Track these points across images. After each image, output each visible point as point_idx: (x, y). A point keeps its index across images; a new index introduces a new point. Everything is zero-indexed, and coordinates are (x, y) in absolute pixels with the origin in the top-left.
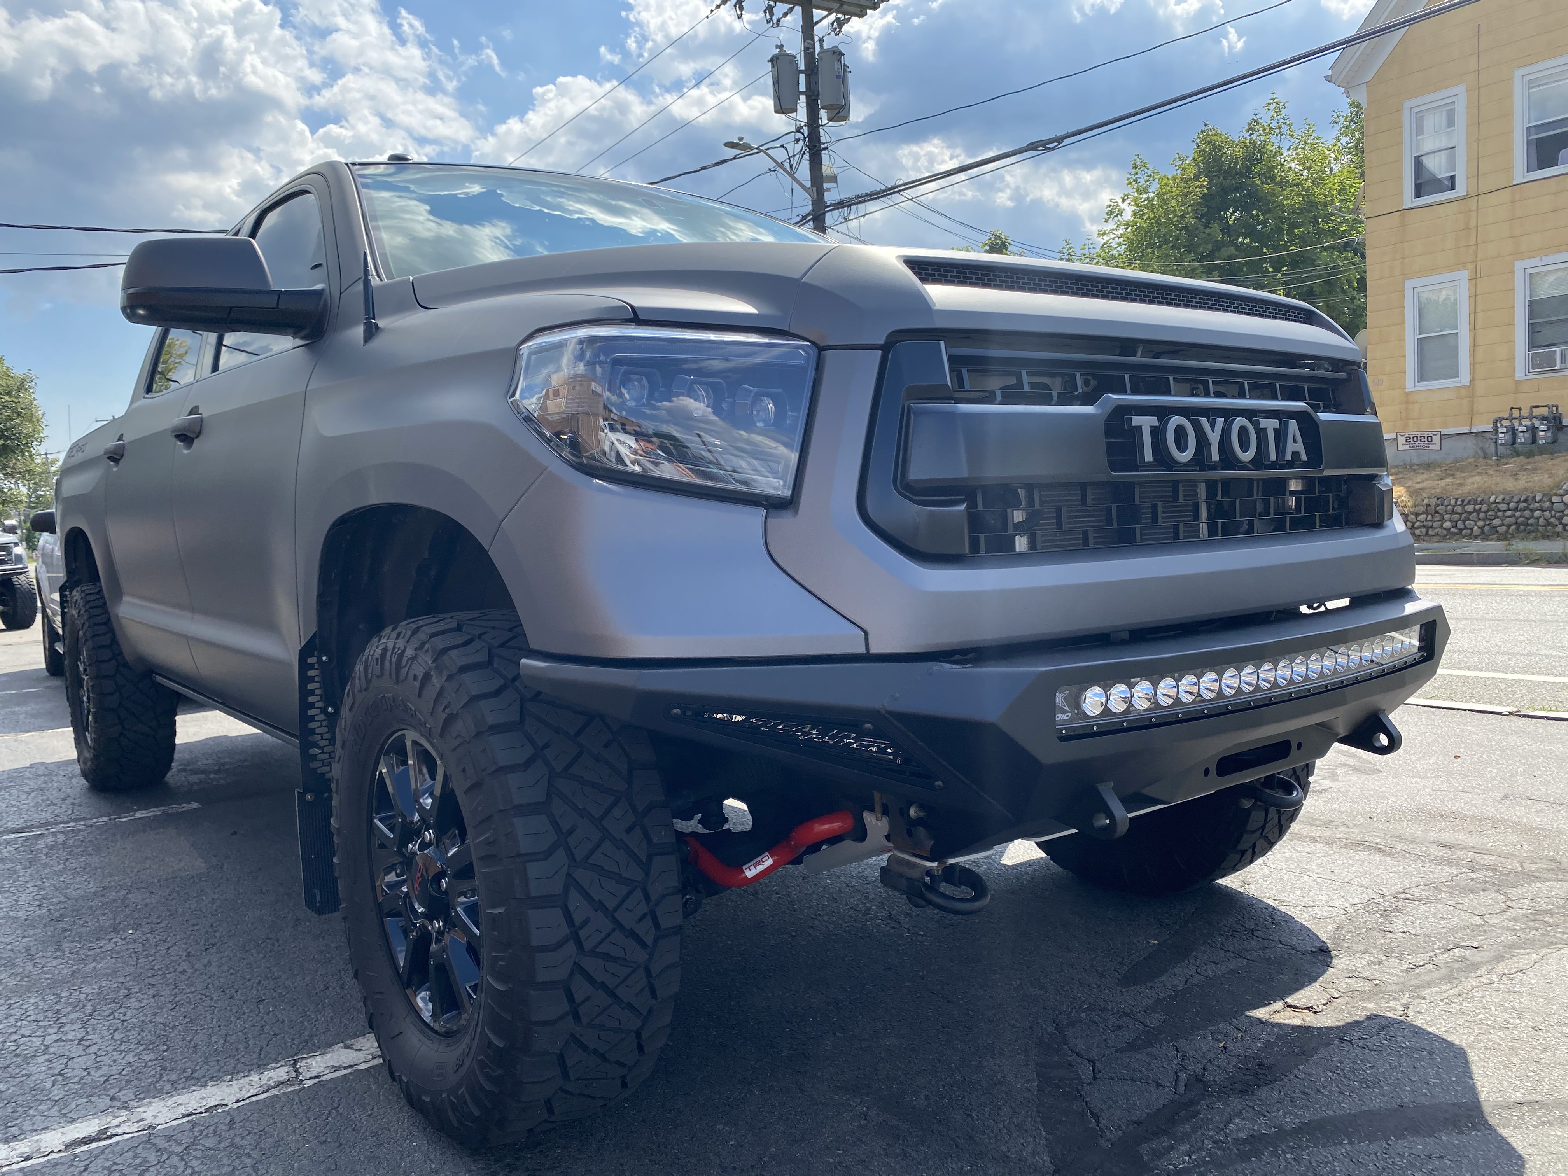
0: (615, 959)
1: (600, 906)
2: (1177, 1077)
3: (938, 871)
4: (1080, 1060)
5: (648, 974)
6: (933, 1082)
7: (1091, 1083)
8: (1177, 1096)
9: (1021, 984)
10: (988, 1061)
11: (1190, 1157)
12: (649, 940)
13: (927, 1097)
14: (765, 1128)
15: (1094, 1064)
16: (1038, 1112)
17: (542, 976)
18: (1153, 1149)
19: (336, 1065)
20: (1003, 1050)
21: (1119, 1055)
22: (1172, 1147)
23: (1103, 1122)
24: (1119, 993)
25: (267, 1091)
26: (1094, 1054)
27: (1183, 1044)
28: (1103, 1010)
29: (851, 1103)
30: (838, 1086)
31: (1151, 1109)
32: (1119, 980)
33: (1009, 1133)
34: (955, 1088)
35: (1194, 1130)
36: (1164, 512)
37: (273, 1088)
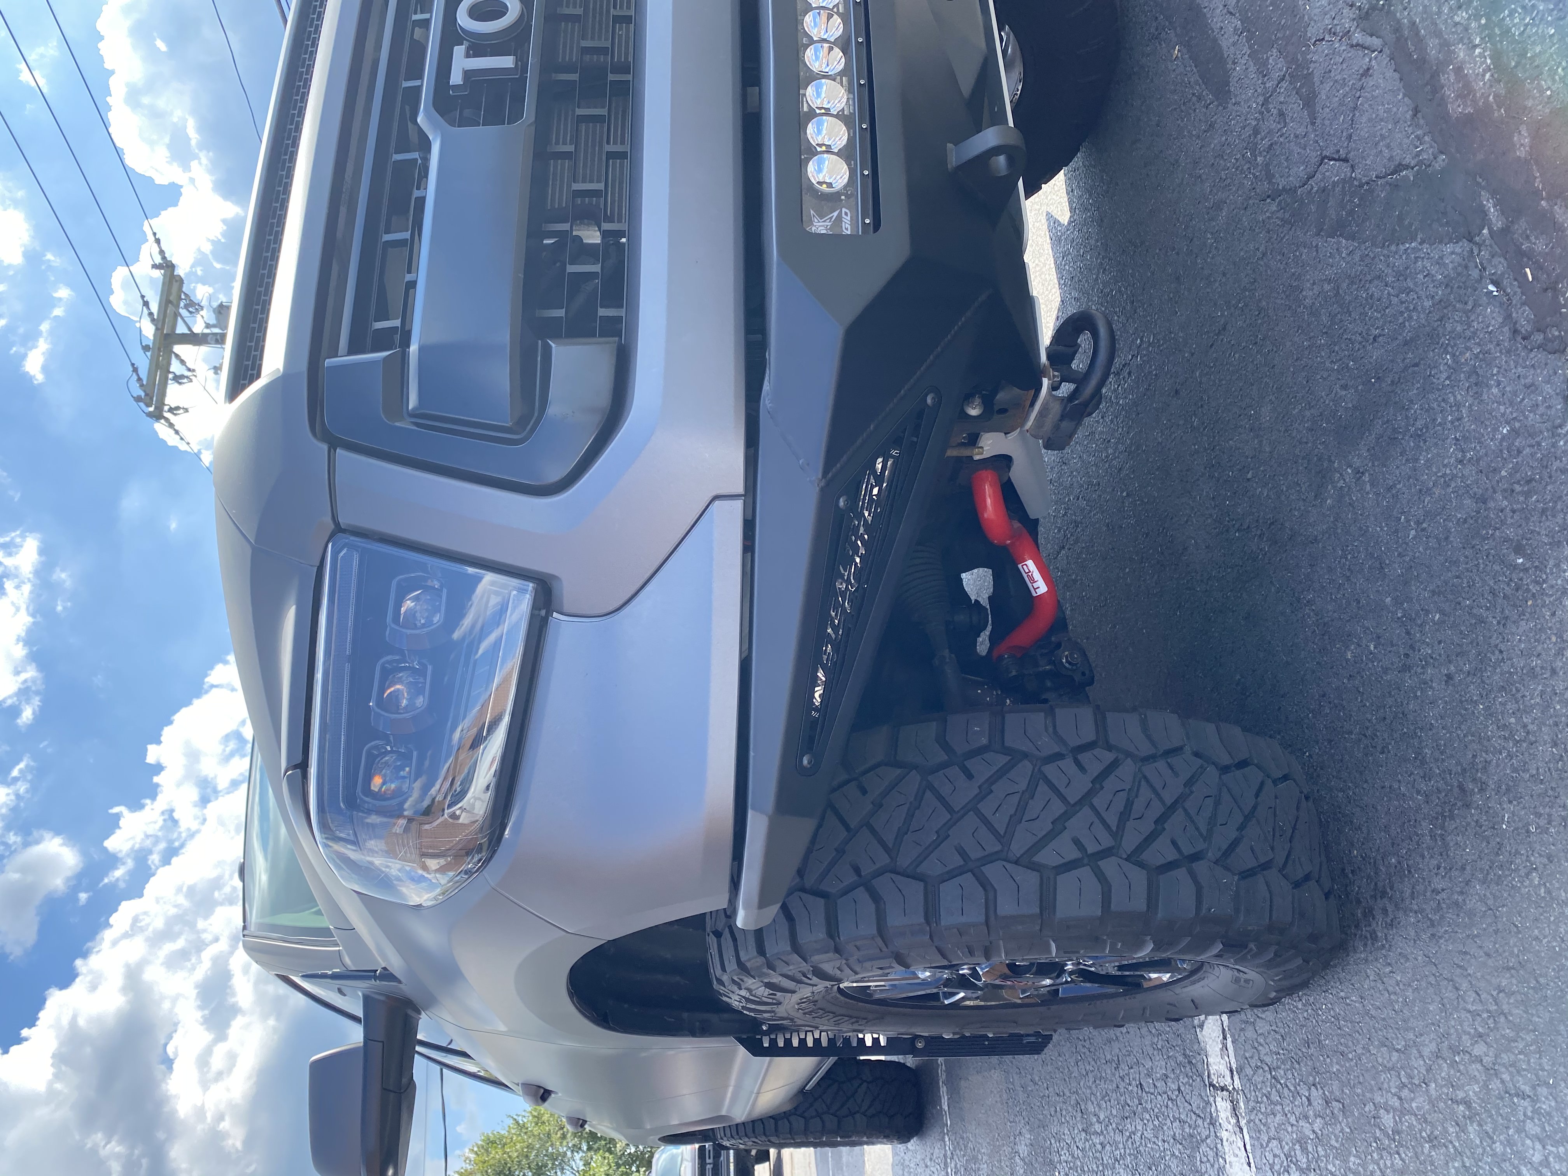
0: (1129, 804)
1: (1059, 825)
2: (1358, 45)
3: (1054, 376)
4: (1319, 176)
5: (1150, 759)
6: (1325, 375)
7: (1352, 167)
8: (1387, 51)
9: (1212, 233)
10: (1305, 298)
11: (1476, 46)
12: (1109, 756)
13: (1344, 387)
14: (1359, 602)
15: (1326, 157)
16: (1383, 247)
17: (1140, 904)
18: (1458, 97)
19: (1221, 1046)
20: (1294, 274)
21: (1318, 121)
22: (1459, 70)
23: (1408, 160)
24: (1236, 108)
25: (1241, 1129)
26: (1314, 156)
27: (1313, 32)
28: (1256, 131)
29: (1339, 485)
30: (1316, 496)
31: (1399, 90)
32: (1220, 104)
33: (1408, 291)
34: (1336, 348)
35: (1438, 34)
36: (593, 38)
37: (1238, 1121)
